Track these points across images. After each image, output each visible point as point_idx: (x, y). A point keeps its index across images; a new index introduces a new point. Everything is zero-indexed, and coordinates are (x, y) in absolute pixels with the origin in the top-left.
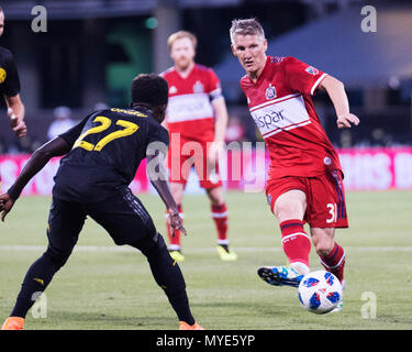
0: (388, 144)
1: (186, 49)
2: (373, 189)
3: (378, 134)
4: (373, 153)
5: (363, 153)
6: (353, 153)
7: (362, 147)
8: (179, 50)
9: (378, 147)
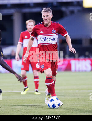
0: (90, 57)
1: (32, 26)
2: (85, 71)
3: (87, 53)
4: (85, 60)
5: (82, 60)
6: (79, 60)
7: (82, 58)
8: (29, 26)
9: (87, 58)
